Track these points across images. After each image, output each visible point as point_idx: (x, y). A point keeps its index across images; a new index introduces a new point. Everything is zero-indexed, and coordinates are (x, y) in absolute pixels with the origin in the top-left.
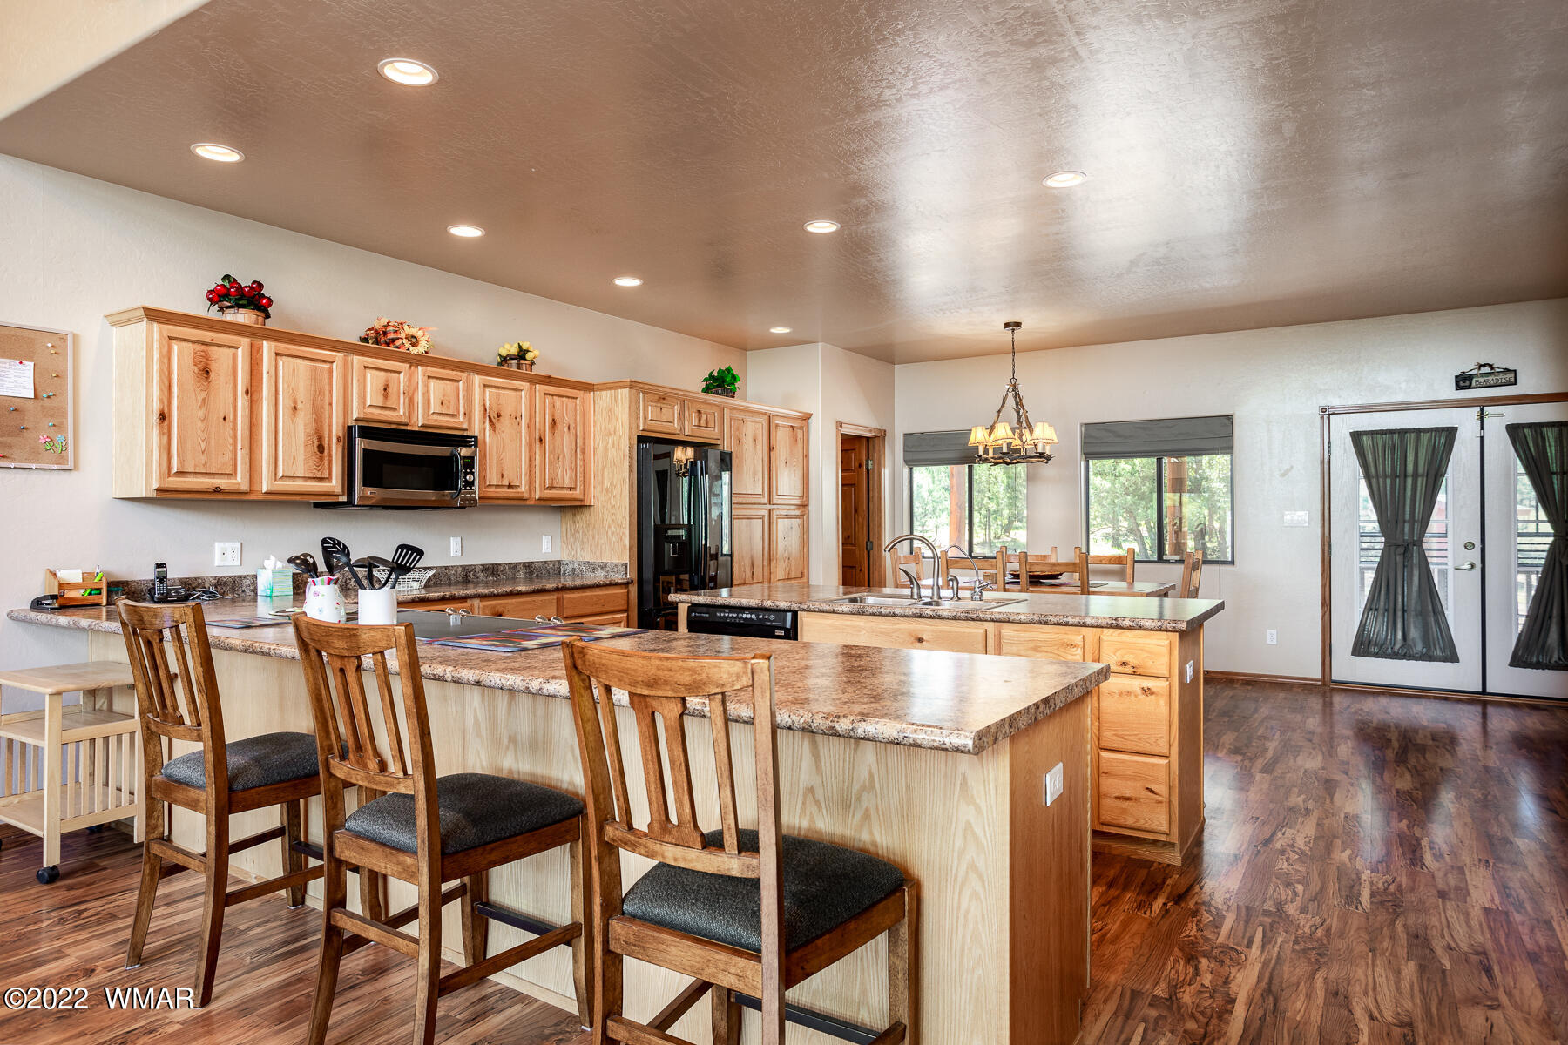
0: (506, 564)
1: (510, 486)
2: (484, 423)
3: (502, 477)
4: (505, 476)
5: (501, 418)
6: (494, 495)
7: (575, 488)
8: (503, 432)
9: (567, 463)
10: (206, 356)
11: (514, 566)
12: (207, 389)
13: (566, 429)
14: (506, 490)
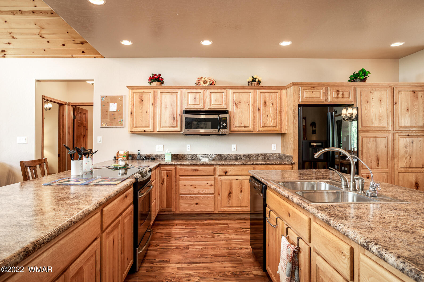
0: (254, 154)
1: (244, 127)
2: (233, 106)
3: (241, 123)
4: (242, 123)
5: (240, 103)
6: (238, 130)
7: (276, 126)
8: (242, 108)
9: (272, 118)
10: (142, 96)
11: (257, 155)
12: (142, 105)
13: (271, 105)
14: (243, 128)
